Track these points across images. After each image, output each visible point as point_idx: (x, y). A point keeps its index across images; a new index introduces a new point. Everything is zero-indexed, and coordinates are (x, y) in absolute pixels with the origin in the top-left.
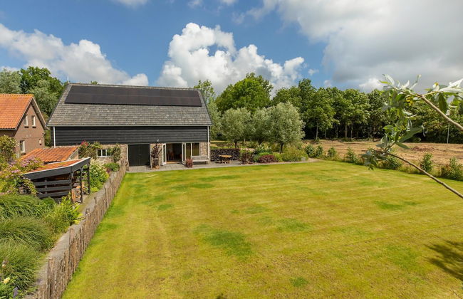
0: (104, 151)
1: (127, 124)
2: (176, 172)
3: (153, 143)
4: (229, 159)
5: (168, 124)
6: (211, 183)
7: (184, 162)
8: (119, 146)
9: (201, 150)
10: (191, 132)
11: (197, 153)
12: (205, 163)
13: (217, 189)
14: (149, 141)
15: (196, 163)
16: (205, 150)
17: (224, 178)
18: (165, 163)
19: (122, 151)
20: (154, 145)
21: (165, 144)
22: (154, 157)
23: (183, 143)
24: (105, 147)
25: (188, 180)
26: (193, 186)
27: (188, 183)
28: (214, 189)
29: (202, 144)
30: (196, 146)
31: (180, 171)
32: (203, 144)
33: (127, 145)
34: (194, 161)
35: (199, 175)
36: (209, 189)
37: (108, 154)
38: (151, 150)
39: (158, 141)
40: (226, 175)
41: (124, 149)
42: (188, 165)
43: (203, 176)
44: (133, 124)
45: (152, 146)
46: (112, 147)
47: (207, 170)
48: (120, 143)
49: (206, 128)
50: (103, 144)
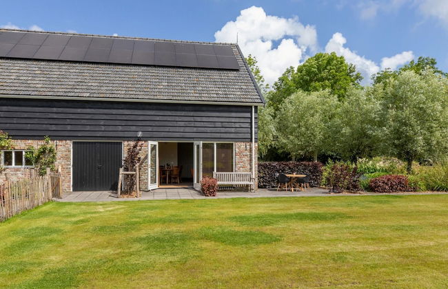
0: (19, 155)
1: (72, 95)
2: (174, 203)
3: (128, 139)
4: (300, 181)
5: (162, 98)
6: (268, 229)
7: (198, 186)
8: (52, 144)
9: (236, 159)
10: (216, 117)
11: (227, 166)
12: (245, 189)
13: (293, 250)
14: (121, 134)
15: (224, 189)
16: (246, 159)
17: (301, 217)
18: (156, 186)
19: (59, 155)
20: (132, 143)
21: (156, 143)
22: (126, 169)
23: (196, 143)
24: (20, 145)
25: (196, 220)
26: (206, 237)
27: (195, 226)
28: (282, 249)
29: (239, 147)
30: (226, 148)
31: (184, 201)
32: (242, 145)
33: (70, 144)
34: (219, 183)
35: (231, 211)
36: (262, 248)
37: (28, 162)
38: (125, 155)
39: (140, 134)
40: (306, 211)
41: (64, 150)
42: (208, 190)
43: (241, 212)
44: (86, 95)
45: (126, 146)
46: (36, 145)
47: (252, 201)
48: (53, 138)
49: (248, 109)
50: (15, 137)
